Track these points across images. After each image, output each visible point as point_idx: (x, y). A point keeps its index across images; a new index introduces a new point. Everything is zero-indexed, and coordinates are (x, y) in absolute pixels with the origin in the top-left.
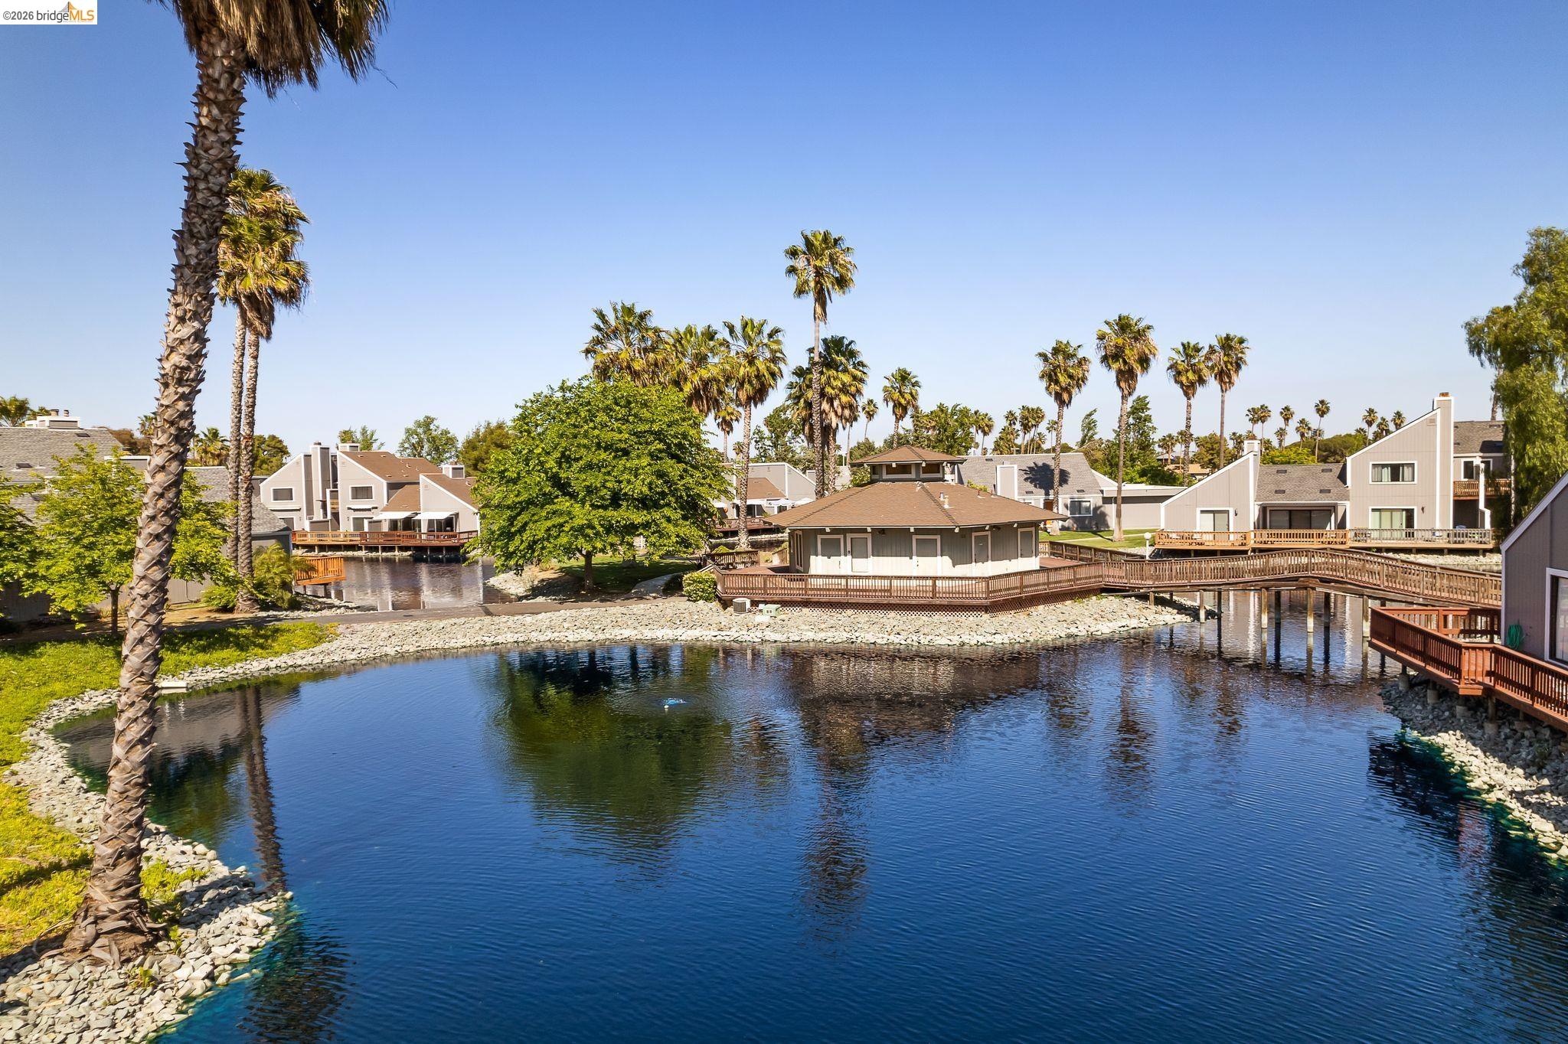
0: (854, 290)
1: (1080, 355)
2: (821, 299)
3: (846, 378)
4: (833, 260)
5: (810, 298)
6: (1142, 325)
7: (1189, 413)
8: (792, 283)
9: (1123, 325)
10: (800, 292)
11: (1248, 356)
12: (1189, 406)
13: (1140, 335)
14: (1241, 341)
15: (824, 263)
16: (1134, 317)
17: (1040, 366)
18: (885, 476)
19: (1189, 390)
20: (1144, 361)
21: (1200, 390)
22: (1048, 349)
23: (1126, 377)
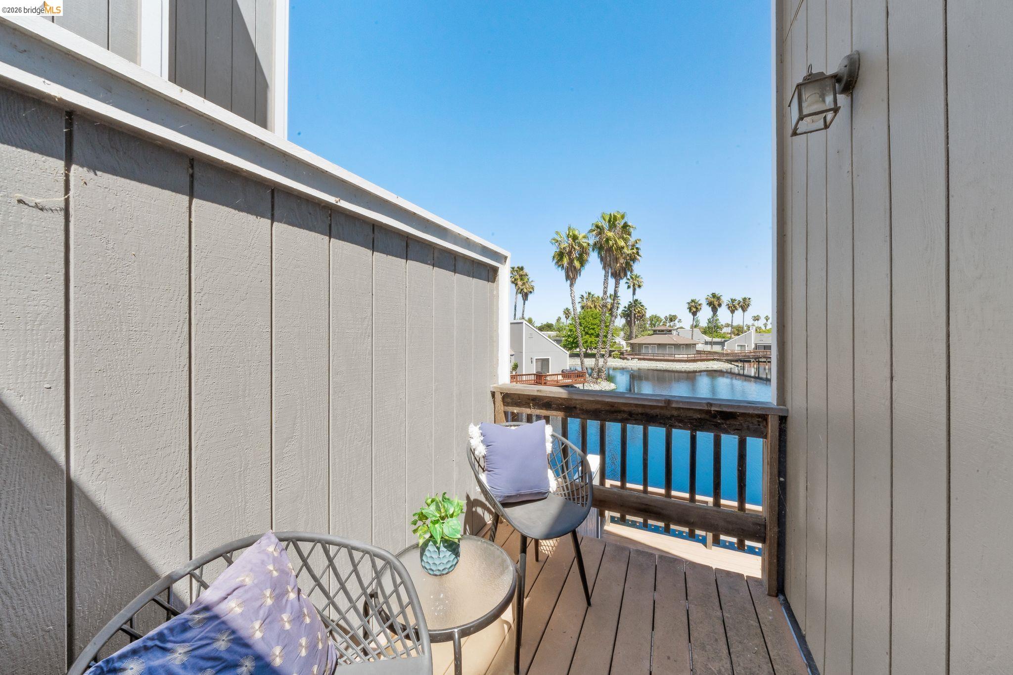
0: (642, 288)
1: (699, 303)
2: (634, 290)
3: (640, 309)
4: (638, 281)
5: (631, 289)
6: (719, 295)
7: (732, 318)
8: (627, 285)
9: (714, 295)
10: (629, 287)
11: (752, 303)
12: (733, 316)
13: (719, 299)
14: (749, 299)
15: (636, 282)
16: (717, 293)
17: (687, 306)
18: (658, 333)
19: (733, 312)
20: (720, 305)
21: (736, 312)
22: (689, 301)
23: (715, 310)
